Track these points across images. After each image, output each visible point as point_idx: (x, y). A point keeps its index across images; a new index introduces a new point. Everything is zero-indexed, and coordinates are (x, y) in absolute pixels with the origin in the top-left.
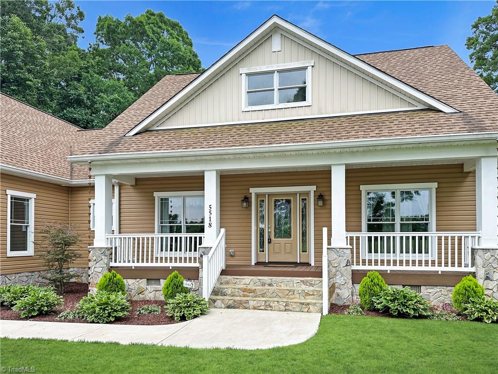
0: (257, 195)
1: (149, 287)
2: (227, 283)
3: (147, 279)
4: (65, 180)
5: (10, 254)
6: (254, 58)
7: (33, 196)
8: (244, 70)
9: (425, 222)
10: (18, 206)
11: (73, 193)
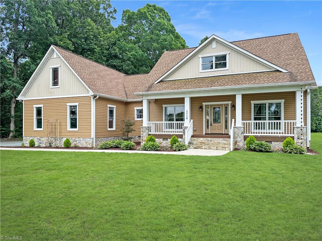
0: (206, 106)
1: (164, 142)
2: (194, 140)
3: (163, 139)
4: (125, 99)
5: (109, 129)
6: (205, 50)
7: (115, 106)
8: (200, 56)
9: (279, 116)
10: (111, 112)
11: (127, 105)
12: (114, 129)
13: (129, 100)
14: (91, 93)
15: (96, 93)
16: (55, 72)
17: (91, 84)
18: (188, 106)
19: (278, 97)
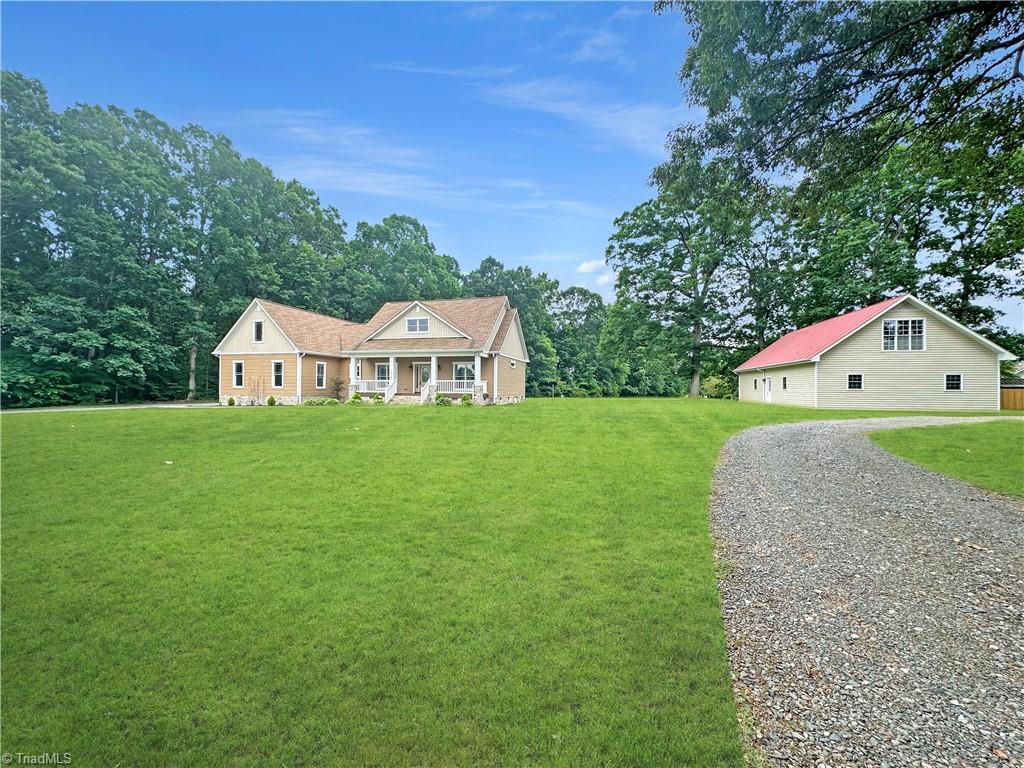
0: (416, 365)
2: (395, 398)
3: (370, 397)
5: (318, 388)
6: (410, 313)
7: (325, 363)
8: (406, 319)
10: (320, 368)
11: (341, 361)
12: (324, 387)
13: (343, 356)
14: (297, 351)
15: (302, 351)
16: (259, 327)
17: (297, 341)
18: (392, 365)
19: (472, 359)
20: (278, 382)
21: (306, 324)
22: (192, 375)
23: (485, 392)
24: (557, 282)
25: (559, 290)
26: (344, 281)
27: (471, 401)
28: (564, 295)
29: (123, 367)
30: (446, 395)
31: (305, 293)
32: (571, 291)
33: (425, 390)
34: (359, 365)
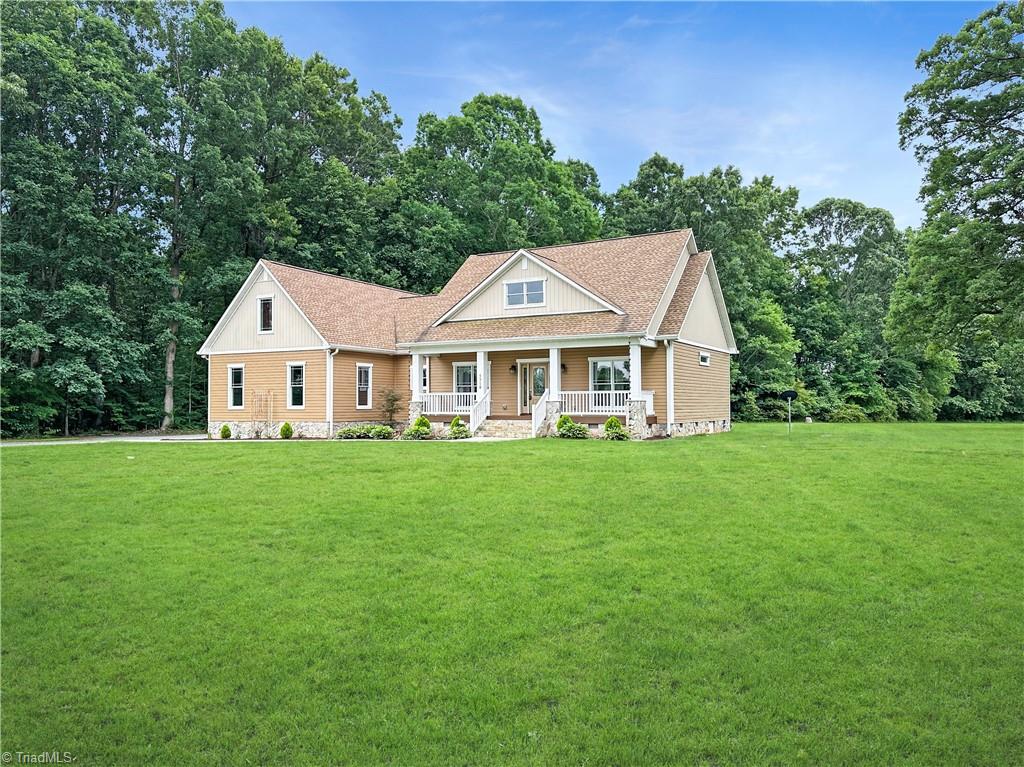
0: (522, 365)
1: (445, 428)
2: (488, 423)
3: (444, 423)
4: (391, 351)
5: (359, 407)
6: (511, 273)
7: (371, 365)
8: (505, 282)
10: (363, 373)
11: (397, 360)
13: (400, 352)
14: (326, 346)
15: (333, 346)
16: (266, 306)
17: (325, 328)
18: (482, 366)
19: (624, 351)
20: (297, 398)
21: (340, 300)
22: (169, 389)
23: (650, 412)
24: (794, 193)
25: (798, 208)
26: (398, 222)
27: (624, 430)
28: (810, 217)
29: (76, 378)
30: (576, 419)
31: (336, 246)
32: (824, 210)
33: (539, 409)
34: (426, 367)
